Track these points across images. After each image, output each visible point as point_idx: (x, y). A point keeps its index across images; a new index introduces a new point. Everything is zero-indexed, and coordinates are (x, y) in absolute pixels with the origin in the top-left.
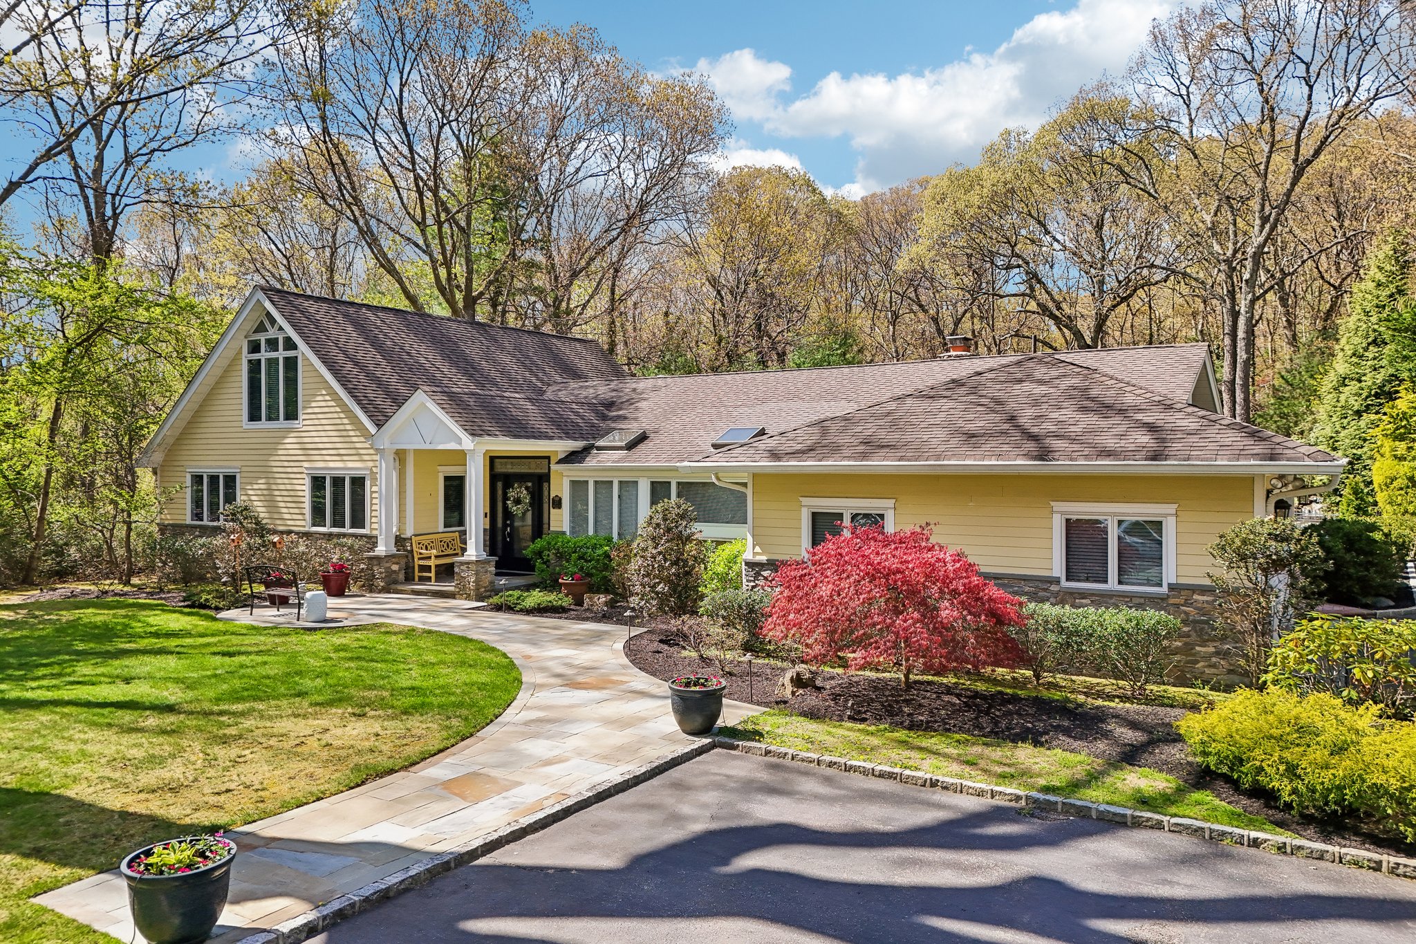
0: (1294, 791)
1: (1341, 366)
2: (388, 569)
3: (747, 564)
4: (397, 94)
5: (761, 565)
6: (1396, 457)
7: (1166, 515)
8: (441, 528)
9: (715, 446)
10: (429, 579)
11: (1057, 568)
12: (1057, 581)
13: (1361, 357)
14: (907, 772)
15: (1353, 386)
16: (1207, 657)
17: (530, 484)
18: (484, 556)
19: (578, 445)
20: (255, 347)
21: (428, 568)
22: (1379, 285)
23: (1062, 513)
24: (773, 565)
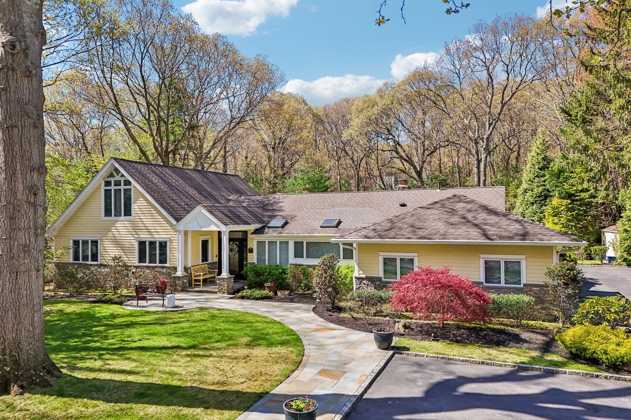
0: (607, 359)
1: (524, 185)
2: (183, 282)
3: (356, 278)
4: (140, 62)
5: (363, 279)
6: (554, 223)
7: (522, 259)
8: (201, 263)
9: (321, 227)
10: (200, 285)
11: (482, 279)
12: (482, 283)
13: (532, 182)
14: (472, 359)
15: (529, 193)
16: (538, 310)
17: (237, 243)
18: (229, 276)
19: (258, 226)
20: (108, 183)
21: (199, 281)
22: (538, 154)
23: (483, 258)
24: (368, 278)
